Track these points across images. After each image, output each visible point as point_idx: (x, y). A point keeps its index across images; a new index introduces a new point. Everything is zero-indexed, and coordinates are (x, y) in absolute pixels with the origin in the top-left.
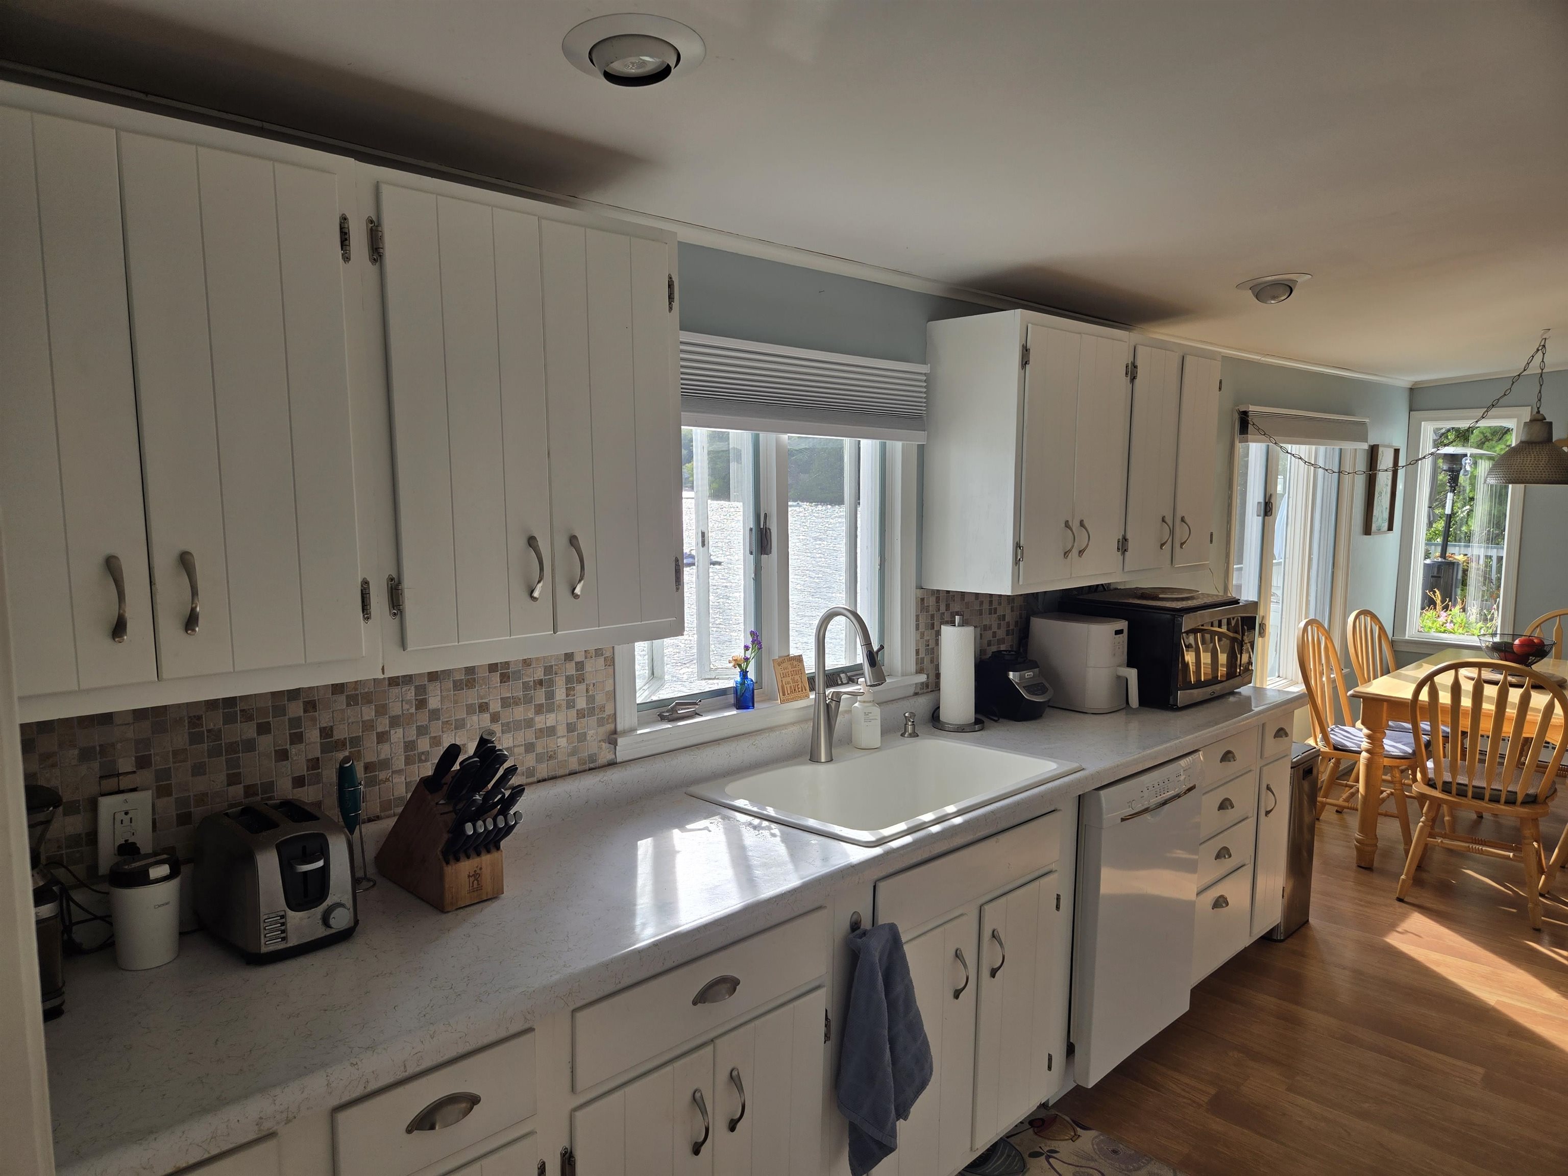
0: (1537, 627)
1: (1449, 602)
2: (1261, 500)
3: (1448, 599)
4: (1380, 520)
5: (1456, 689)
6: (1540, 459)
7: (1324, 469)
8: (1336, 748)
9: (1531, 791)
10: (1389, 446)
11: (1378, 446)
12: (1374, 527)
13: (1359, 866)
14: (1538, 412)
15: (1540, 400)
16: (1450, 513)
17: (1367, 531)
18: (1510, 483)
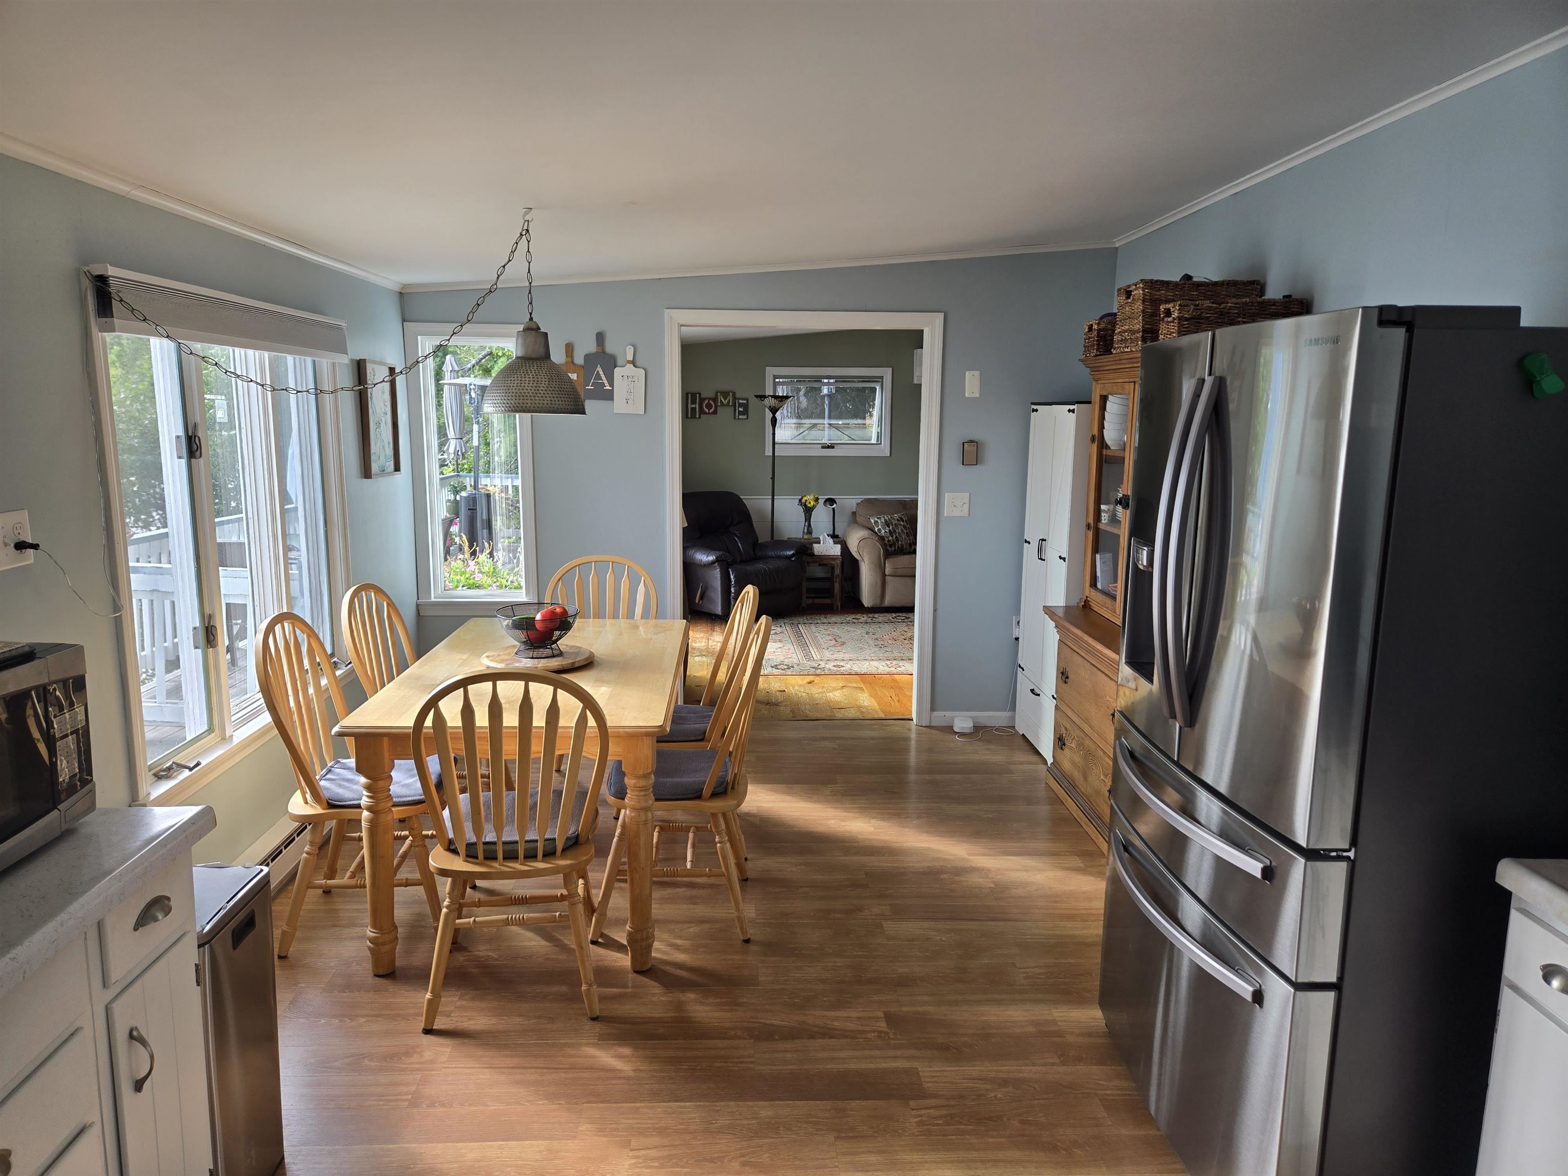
0: (559, 580)
1: (476, 547)
2: (181, 432)
3: (475, 544)
4: (382, 458)
5: (467, 712)
6: (540, 379)
7: (257, 383)
8: (331, 806)
9: (571, 831)
10: (382, 363)
11: (365, 360)
12: (375, 467)
13: (377, 976)
14: (531, 319)
15: (531, 303)
16: (477, 445)
17: (366, 472)
18: (516, 411)
